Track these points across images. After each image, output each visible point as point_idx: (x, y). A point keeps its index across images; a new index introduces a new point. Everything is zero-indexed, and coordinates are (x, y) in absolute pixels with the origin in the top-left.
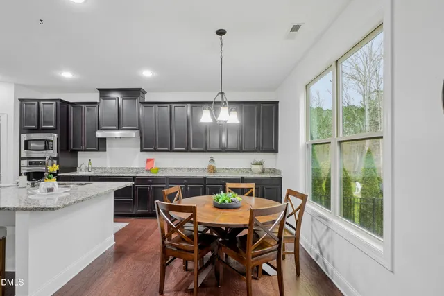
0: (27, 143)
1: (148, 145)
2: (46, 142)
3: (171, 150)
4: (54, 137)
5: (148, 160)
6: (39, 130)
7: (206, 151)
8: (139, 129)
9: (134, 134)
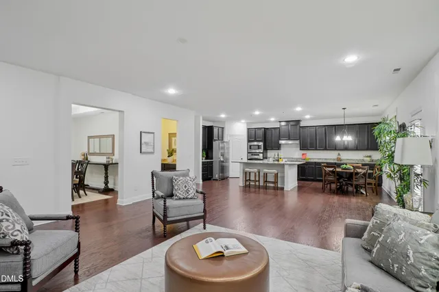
0: (250, 146)
1: (304, 147)
2: (259, 146)
3: (316, 149)
4: (261, 144)
5: (303, 154)
6: (255, 141)
7: (336, 149)
8: (300, 139)
9: (298, 142)
